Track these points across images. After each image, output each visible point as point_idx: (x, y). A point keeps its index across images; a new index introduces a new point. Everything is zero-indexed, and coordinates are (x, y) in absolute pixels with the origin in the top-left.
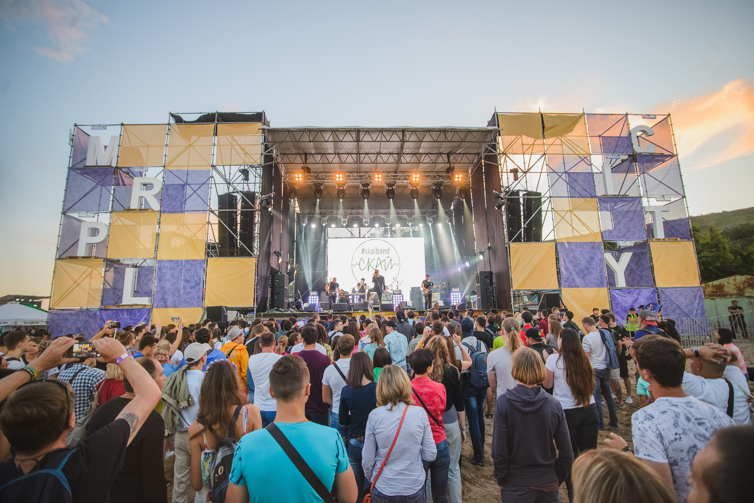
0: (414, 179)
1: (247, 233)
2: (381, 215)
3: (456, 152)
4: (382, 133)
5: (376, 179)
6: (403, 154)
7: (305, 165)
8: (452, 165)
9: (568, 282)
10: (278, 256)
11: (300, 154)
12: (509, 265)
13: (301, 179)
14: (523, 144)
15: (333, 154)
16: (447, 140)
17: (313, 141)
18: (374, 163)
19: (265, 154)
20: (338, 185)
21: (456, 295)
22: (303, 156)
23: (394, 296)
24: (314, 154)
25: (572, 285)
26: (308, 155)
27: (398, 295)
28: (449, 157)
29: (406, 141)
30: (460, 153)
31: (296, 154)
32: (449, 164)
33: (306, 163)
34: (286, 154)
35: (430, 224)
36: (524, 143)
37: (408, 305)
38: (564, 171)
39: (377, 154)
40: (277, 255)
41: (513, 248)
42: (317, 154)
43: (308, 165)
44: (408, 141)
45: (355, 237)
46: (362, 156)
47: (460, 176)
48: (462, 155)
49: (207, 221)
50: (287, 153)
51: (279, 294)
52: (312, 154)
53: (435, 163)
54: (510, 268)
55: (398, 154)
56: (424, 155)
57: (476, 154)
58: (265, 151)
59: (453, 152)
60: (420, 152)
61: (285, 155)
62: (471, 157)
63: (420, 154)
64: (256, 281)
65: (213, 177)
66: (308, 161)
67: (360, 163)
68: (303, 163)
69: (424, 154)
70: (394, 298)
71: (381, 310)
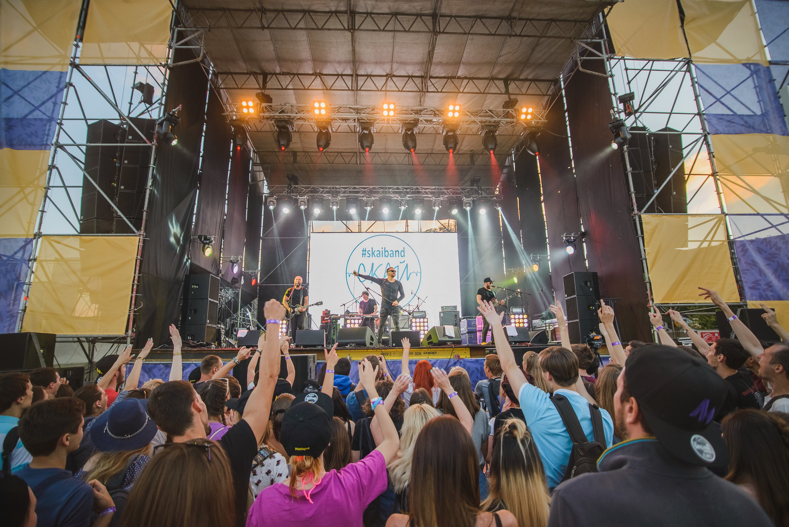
0: (450, 115)
1: (135, 192)
2: (391, 194)
3: (520, 75)
4: (396, 18)
5: (385, 113)
6: (431, 77)
7: (263, 91)
8: (512, 97)
9: (759, 289)
10: (205, 244)
11: (255, 74)
12: (643, 256)
13: (252, 111)
14: (626, 69)
15: (312, 74)
16: (514, 33)
17: (268, 28)
18: (381, 90)
19: (175, 46)
20: (317, 122)
21: (519, 319)
22: (261, 78)
23: (414, 320)
24: (280, 74)
25: (766, 295)
26: (269, 77)
27: (420, 318)
28: (507, 86)
29: (440, 33)
30: (526, 80)
31: (247, 74)
32: (507, 96)
33: (264, 87)
34: (232, 74)
35: (468, 209)
36: (628, 67)
37: (447, 333)
38: (696, 112)
39: (386, 76)
40: (202, 242)
41: (647, 223)
42: (284, 74)
43: (267, 92)
44: (443, 32)
45: (352, 232)
46: (361, 80)
47: (530, 110)
48: (527, 83)
49: (50, 164)
50: (232, 71)
51: (196, 311)
52: (276, 74)
53: (484, 93)
54: (644, 261)
55: (422, 77)
56: (465, 81)
57: (551, 81)
58: (177, 42)
59: (515, 76)
60: (459, 75)
61: (230, 76)
62: (543, 86)
63: (459, 78)
64: (136, 282)
65: (71, 85)
66: (269, 85)
67: (357, 90)
68: (260, 89)
69: (465, 78)
70: (414, 324)
71: (392, 345)
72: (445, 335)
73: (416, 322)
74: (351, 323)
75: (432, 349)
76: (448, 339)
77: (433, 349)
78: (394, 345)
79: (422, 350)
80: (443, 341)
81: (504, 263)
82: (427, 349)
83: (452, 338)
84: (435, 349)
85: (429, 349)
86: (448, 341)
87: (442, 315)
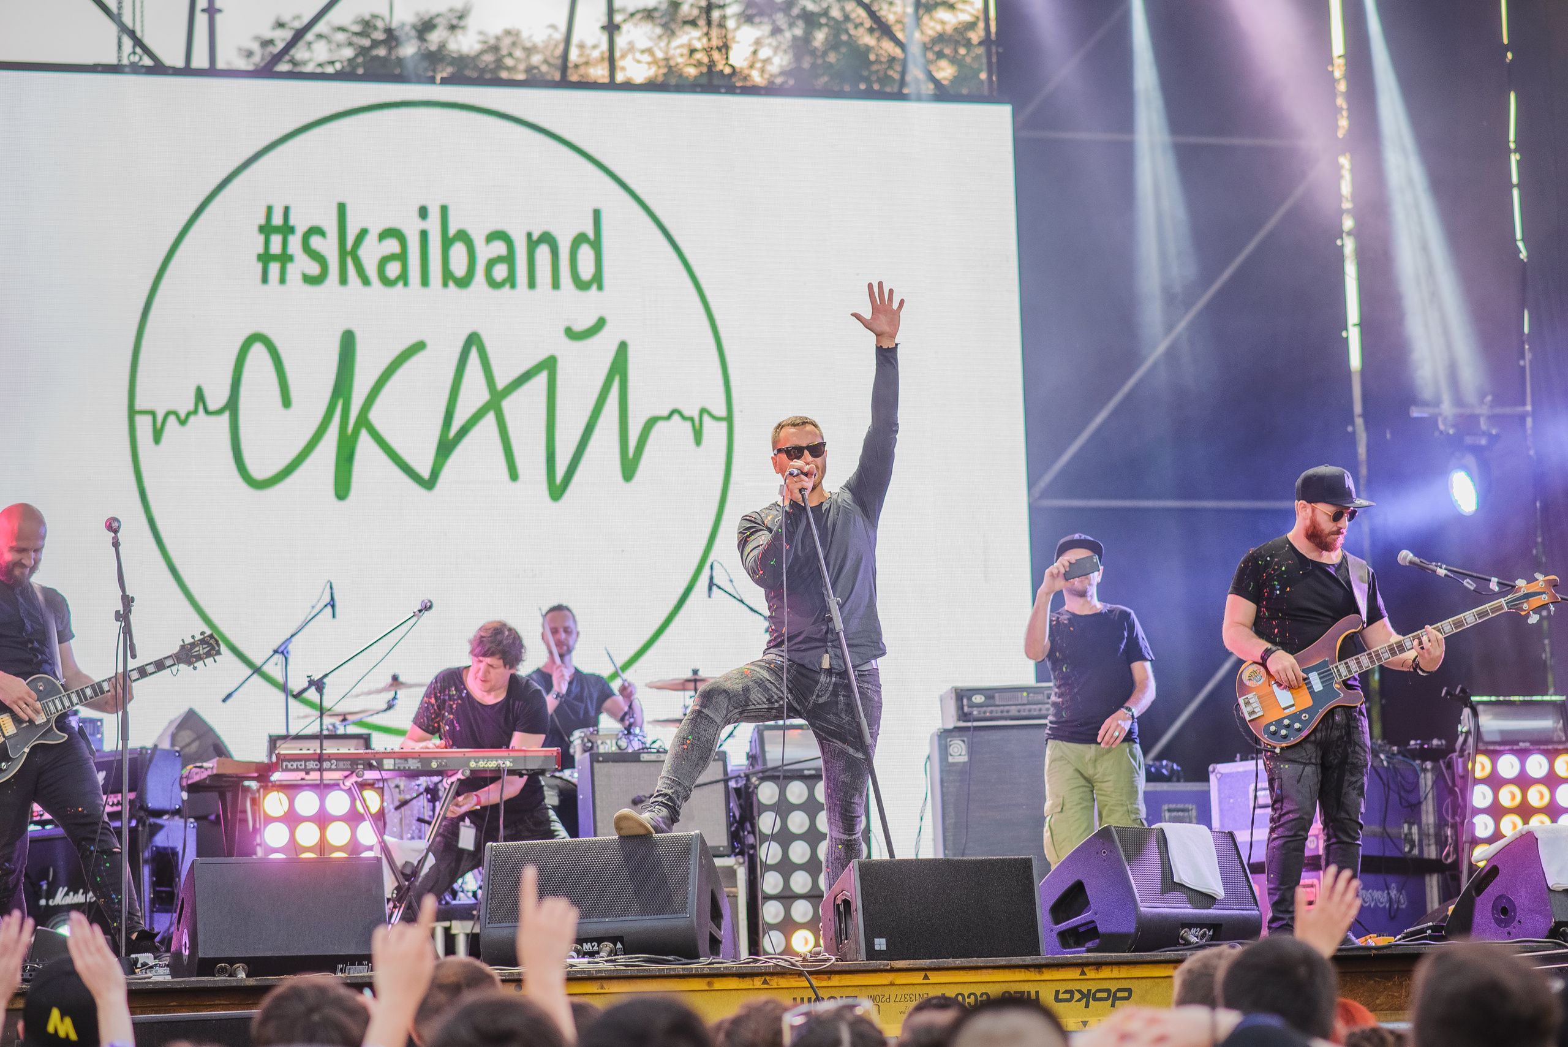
71: (870, 945)
72: (1170, 884)
73: (783, 808)
74: (292, 819)
75: (1106, 973)
76: (1186, 910)
77: (1116, 972)
78: (880, 944)
79: (1048, 975)
80: (1164, 919)
81: (1355, 361)
82: (1074, 974)
83: (1208, 899)
84: (1124, 972)
85: (1091, 973)
86: (1190, 923)
87: (959, 751)
